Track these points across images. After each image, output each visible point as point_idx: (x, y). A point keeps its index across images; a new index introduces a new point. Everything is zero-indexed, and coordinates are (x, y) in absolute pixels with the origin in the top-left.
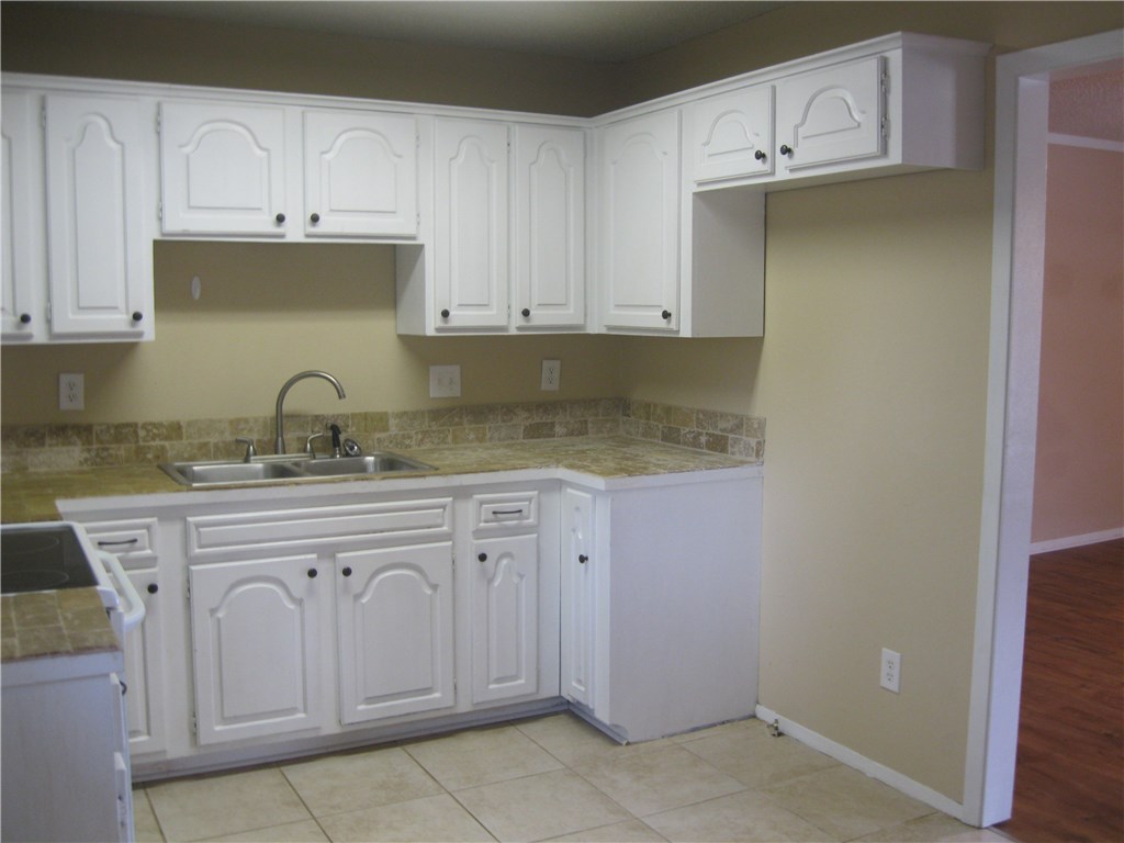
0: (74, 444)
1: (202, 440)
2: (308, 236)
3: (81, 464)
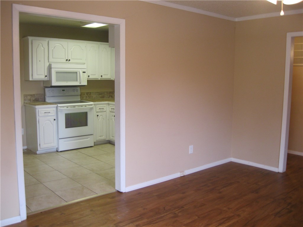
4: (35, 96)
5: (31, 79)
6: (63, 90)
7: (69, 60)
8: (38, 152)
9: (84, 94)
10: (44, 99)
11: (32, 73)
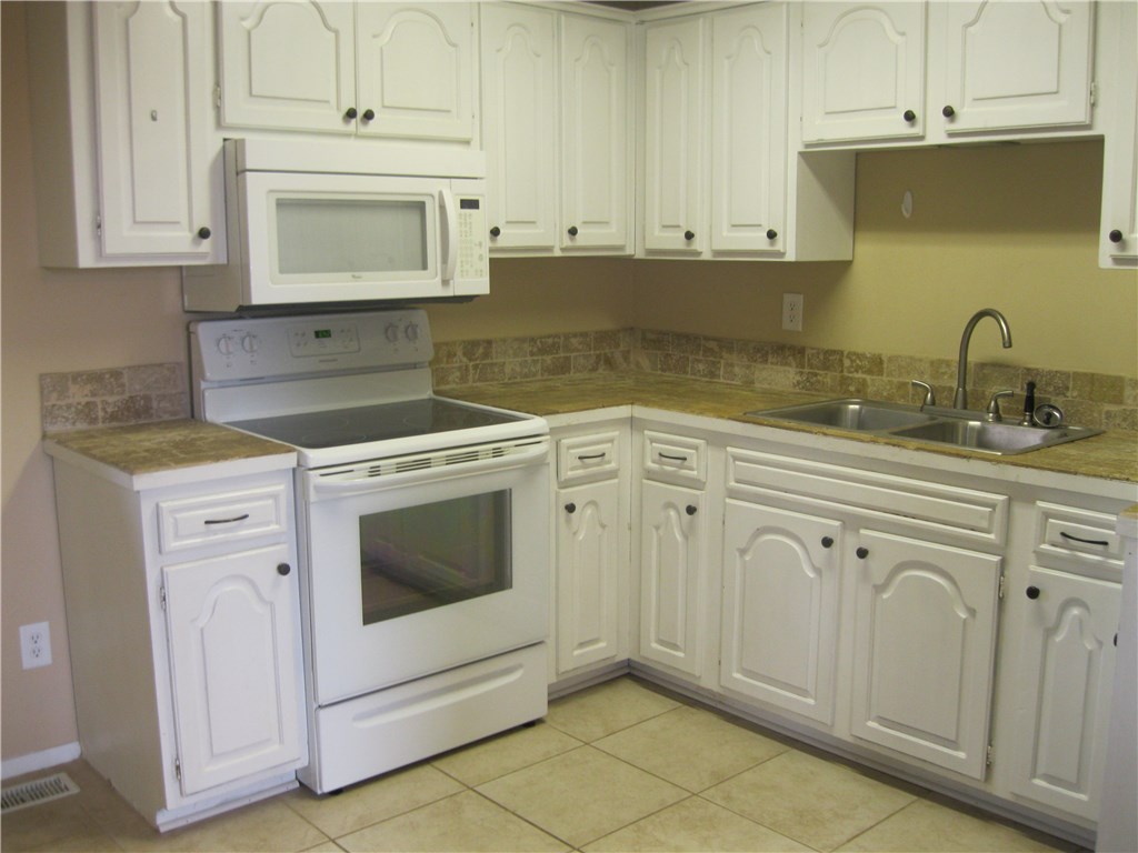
0: (790, 365)
1: (901, 380)
2: (951, 135)
3: (795, 386)
4: (125, 379)
5: (86, 259)
6: (318, 334)
7: (369, 116)
8: (164, 820)
9: (451, 355)
10: (186, 400)
11: (97, 212)
